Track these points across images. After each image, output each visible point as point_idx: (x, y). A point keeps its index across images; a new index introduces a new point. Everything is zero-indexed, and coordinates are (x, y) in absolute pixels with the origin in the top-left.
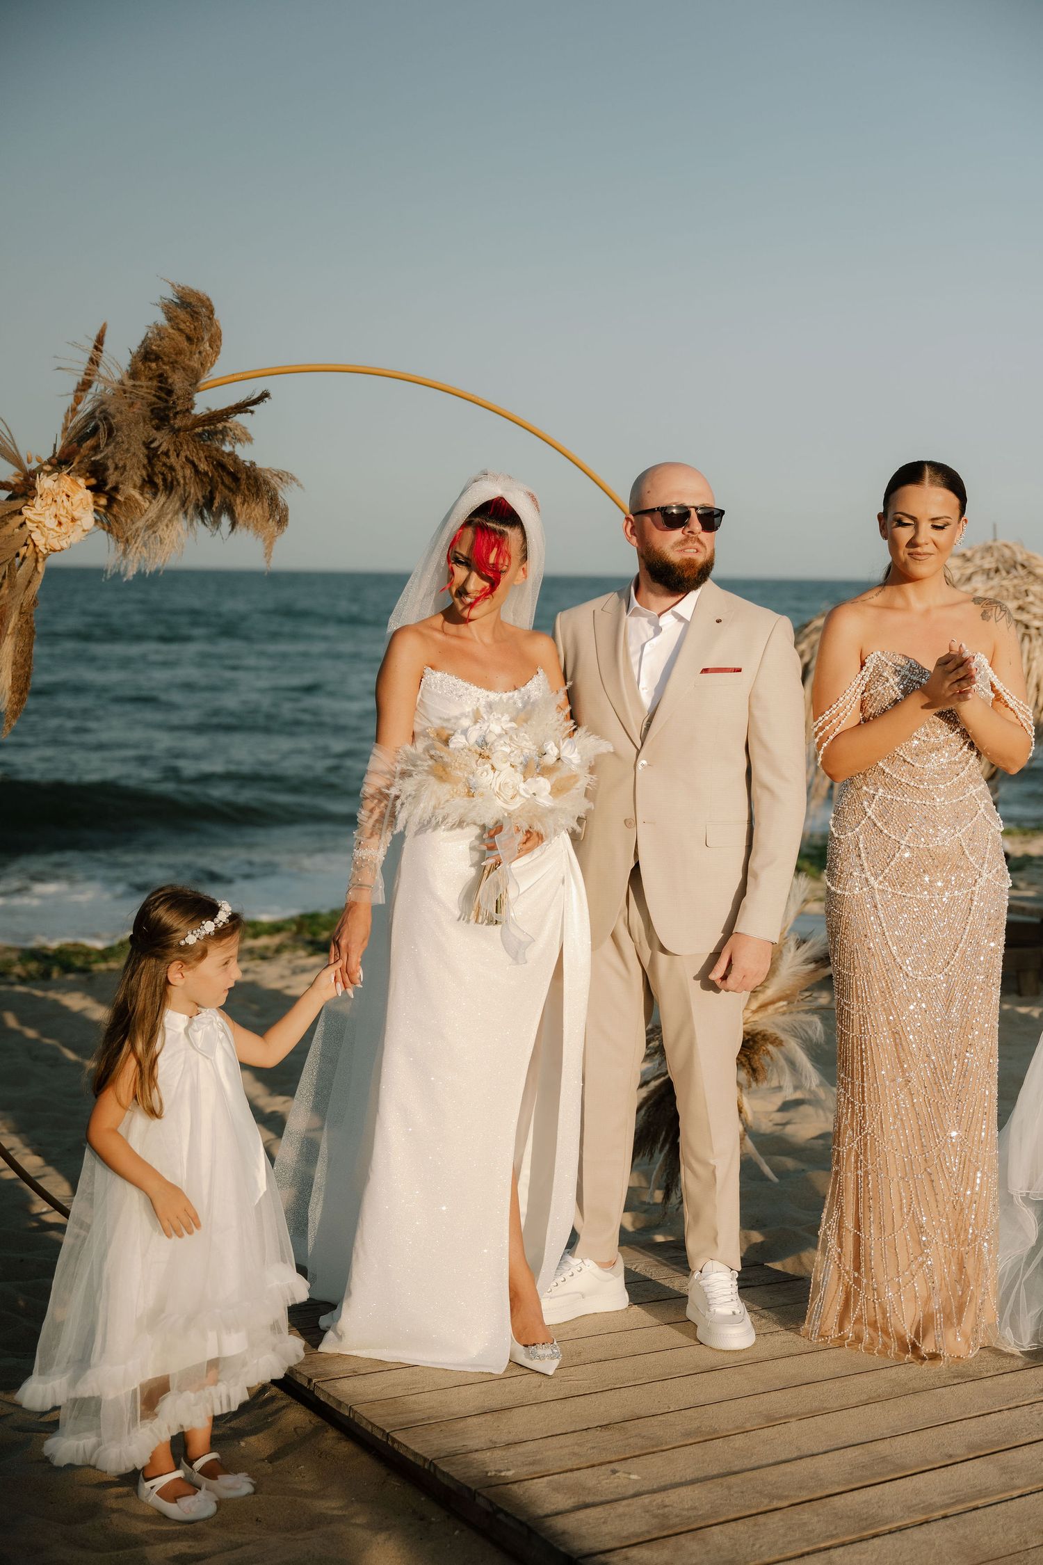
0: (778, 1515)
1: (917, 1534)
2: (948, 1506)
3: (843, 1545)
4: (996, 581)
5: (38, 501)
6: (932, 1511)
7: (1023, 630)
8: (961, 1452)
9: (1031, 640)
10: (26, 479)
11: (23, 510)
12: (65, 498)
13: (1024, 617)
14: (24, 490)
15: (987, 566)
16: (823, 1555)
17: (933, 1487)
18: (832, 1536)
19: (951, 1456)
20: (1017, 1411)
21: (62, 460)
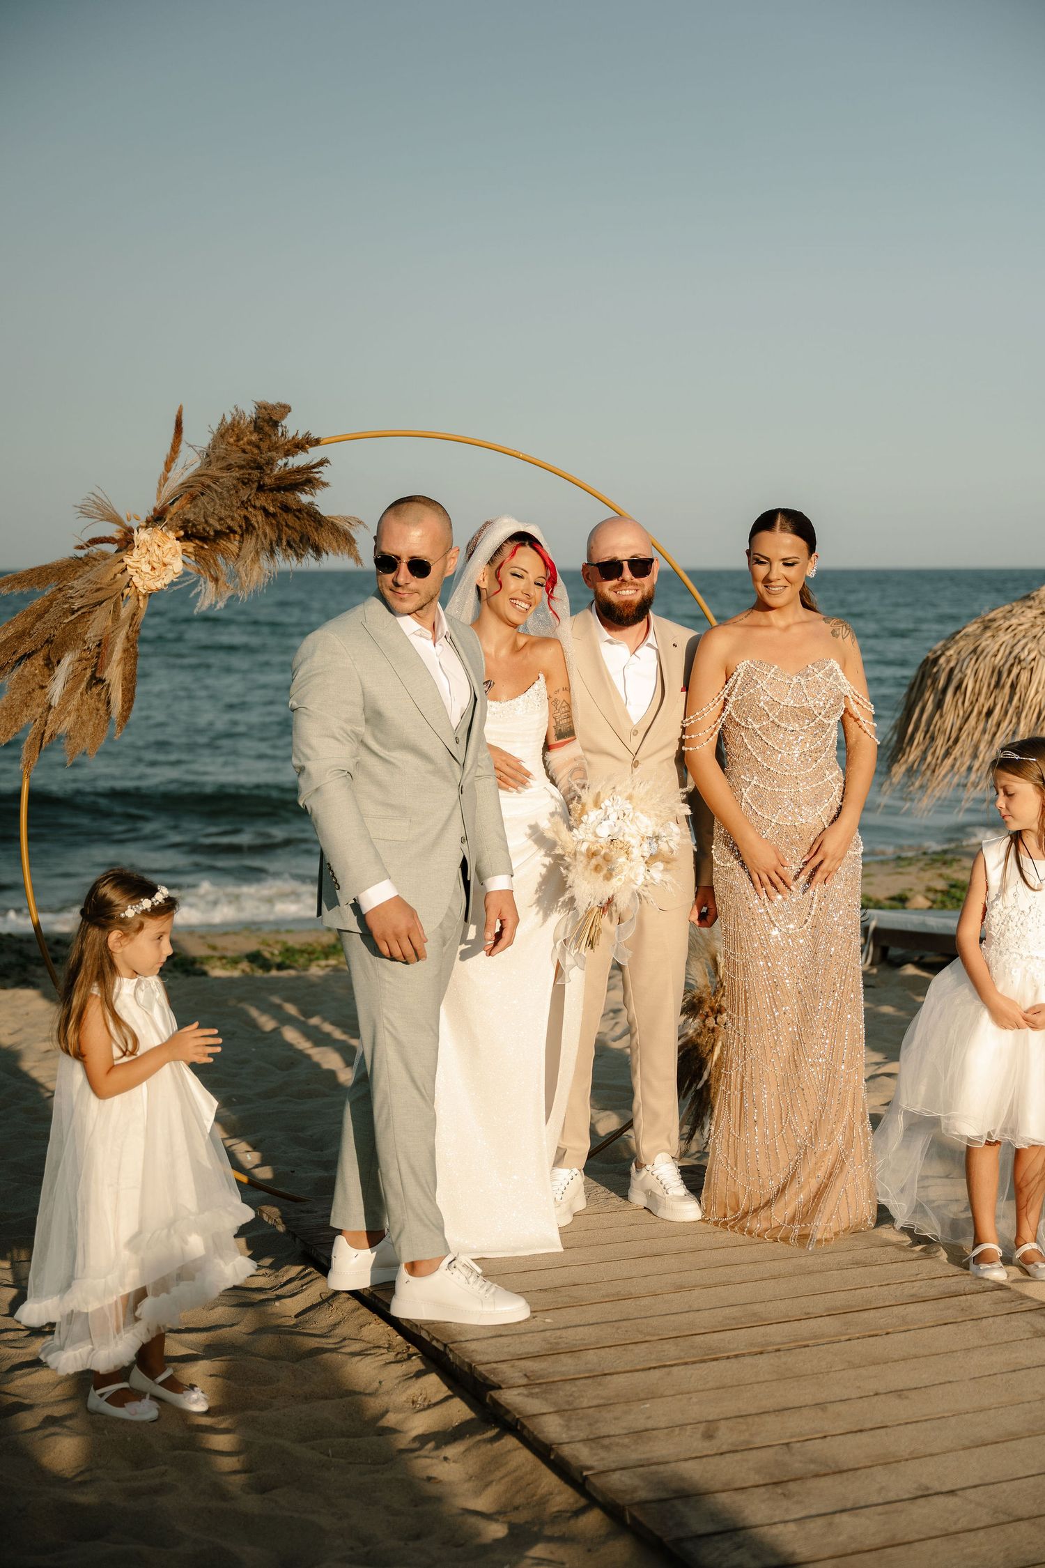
5: (136, 550)
10: (126, 534)
11: (125, 559)
12: (156, 547)
14: (126, 543)
21: (157, 518)
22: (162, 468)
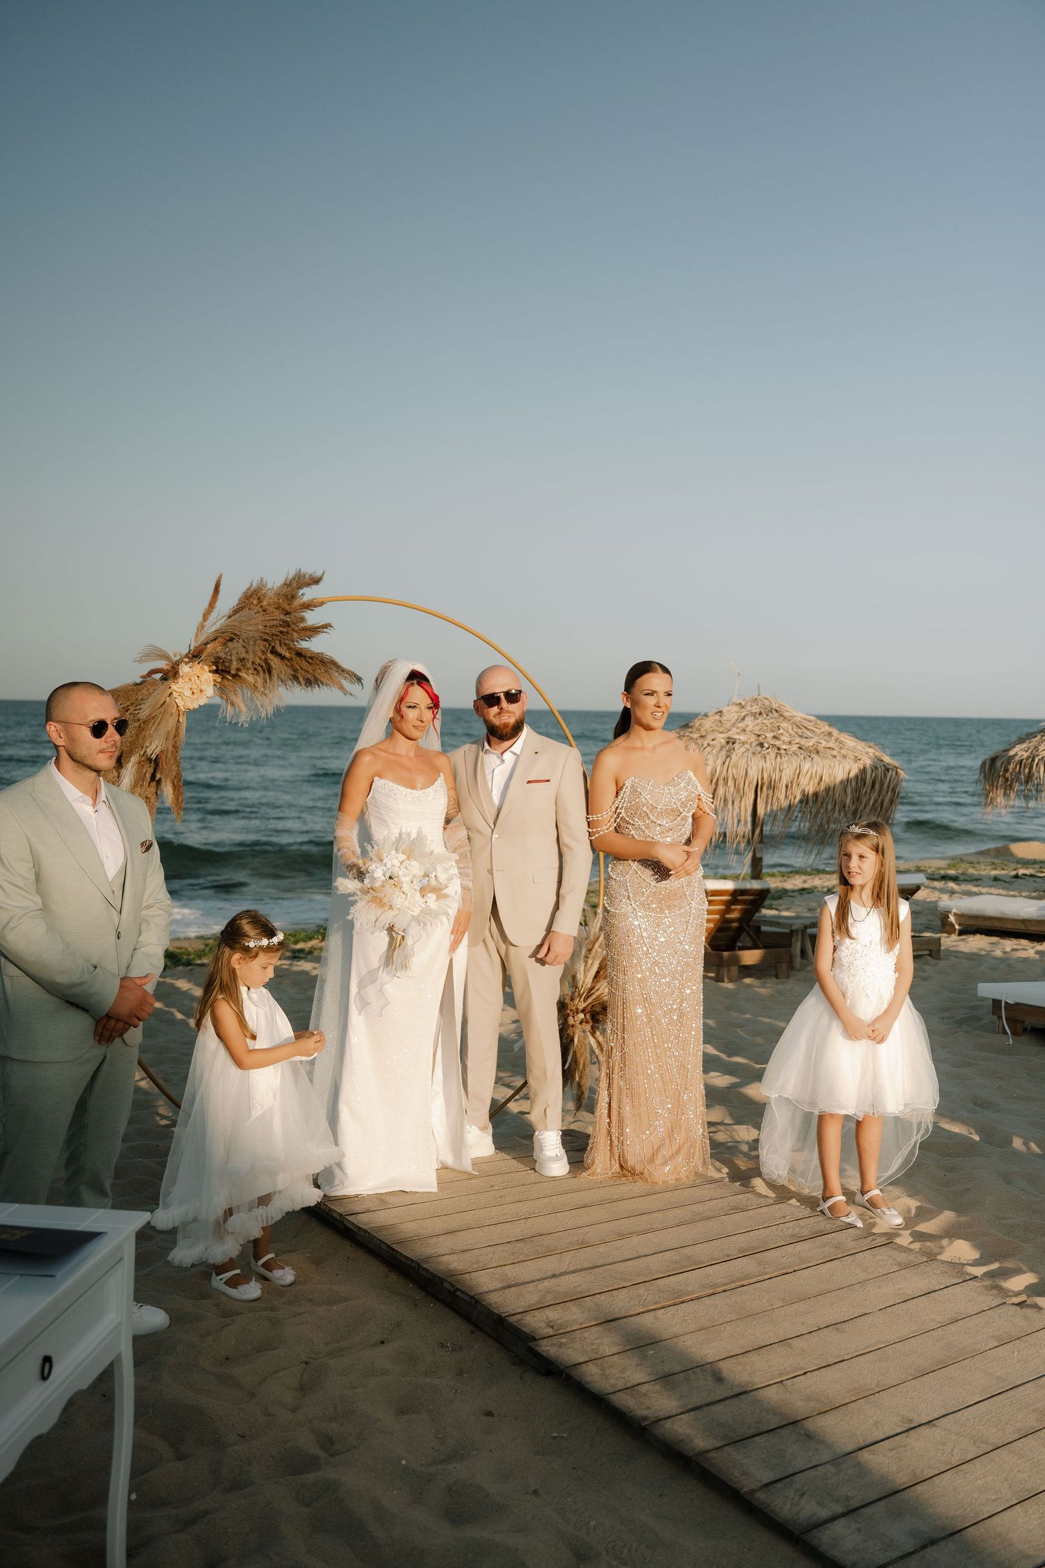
0: (625, 1291)
1: (707, 1301)
2: (726, 1284)
3: (663, 1307)
4: (759, 721)
5: (180, 680)
6: (717, 1287)
7: (776, 751)
8: (735, 1253)
9: (781, 757)
10: (173, 667)
11: (171, 686)
12: (196, 677)
13: (778, 743)
14: (171, 674)
15: (754, 711)
16: (652, 1314)
17: (717, 1274)
18: (656, 1303)
19: (728, 1256)
20: (769, 1229)
21: (195, 656)
22: (200, 618)
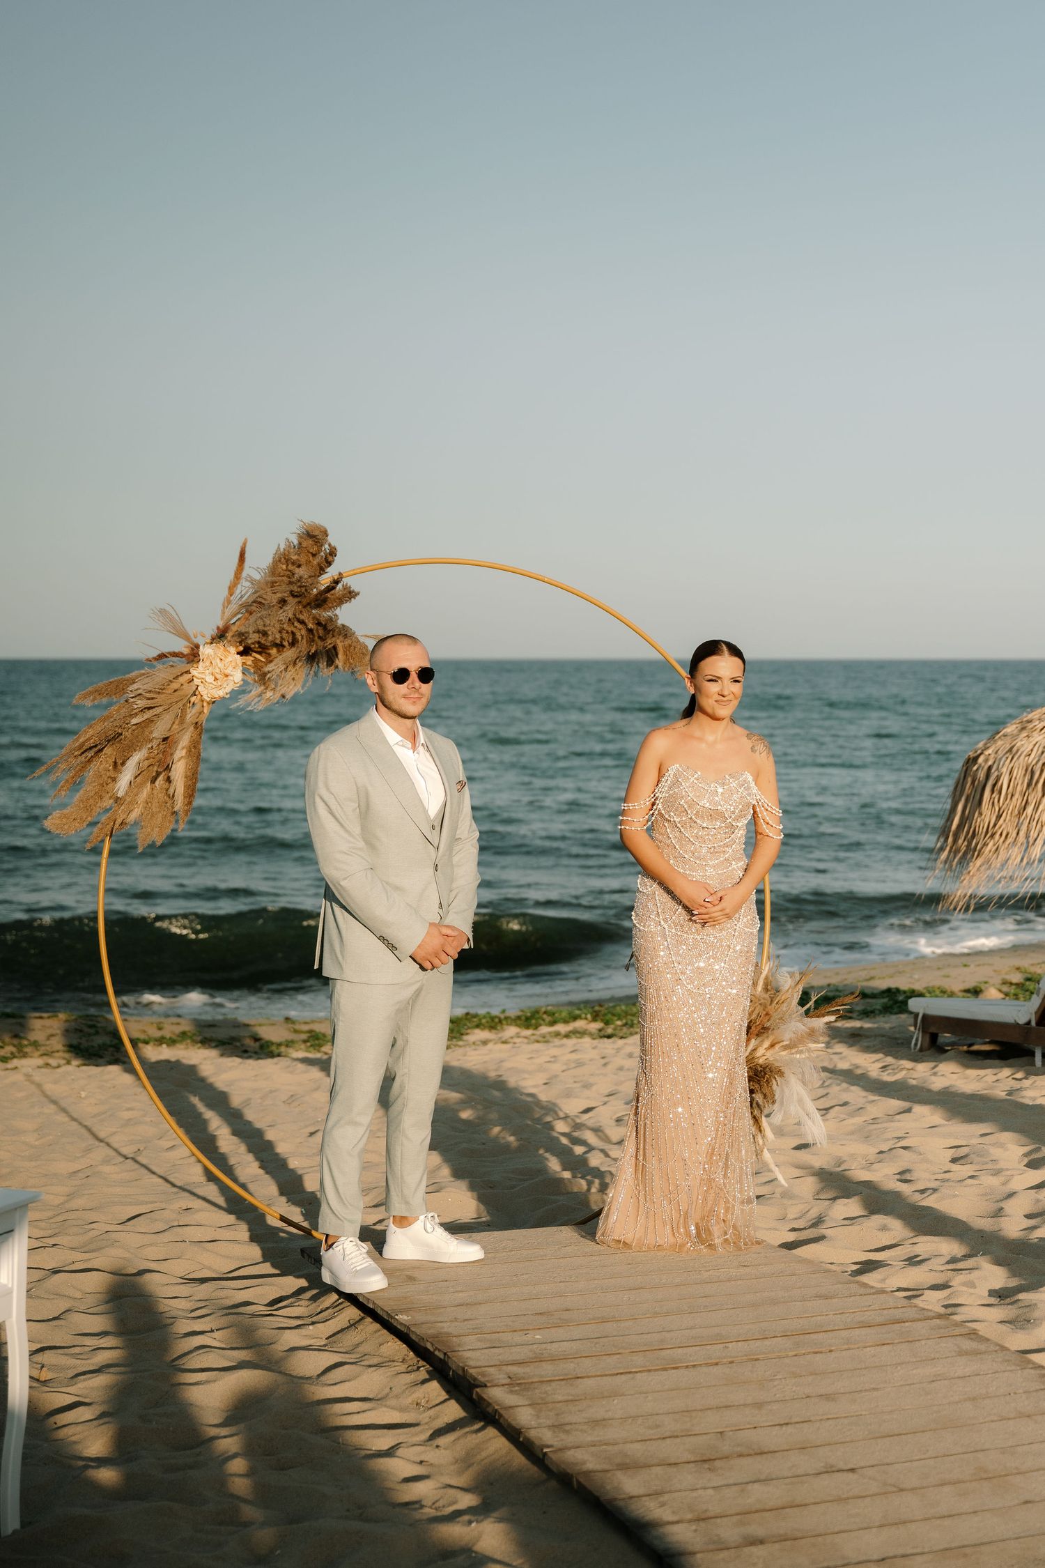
5: (201, 663)
10: (193, 650)
11: (191, 670)
12: (218, 661)
14: (193, 656)
21: (221, 636)
22: (226, 593)
